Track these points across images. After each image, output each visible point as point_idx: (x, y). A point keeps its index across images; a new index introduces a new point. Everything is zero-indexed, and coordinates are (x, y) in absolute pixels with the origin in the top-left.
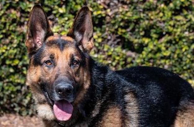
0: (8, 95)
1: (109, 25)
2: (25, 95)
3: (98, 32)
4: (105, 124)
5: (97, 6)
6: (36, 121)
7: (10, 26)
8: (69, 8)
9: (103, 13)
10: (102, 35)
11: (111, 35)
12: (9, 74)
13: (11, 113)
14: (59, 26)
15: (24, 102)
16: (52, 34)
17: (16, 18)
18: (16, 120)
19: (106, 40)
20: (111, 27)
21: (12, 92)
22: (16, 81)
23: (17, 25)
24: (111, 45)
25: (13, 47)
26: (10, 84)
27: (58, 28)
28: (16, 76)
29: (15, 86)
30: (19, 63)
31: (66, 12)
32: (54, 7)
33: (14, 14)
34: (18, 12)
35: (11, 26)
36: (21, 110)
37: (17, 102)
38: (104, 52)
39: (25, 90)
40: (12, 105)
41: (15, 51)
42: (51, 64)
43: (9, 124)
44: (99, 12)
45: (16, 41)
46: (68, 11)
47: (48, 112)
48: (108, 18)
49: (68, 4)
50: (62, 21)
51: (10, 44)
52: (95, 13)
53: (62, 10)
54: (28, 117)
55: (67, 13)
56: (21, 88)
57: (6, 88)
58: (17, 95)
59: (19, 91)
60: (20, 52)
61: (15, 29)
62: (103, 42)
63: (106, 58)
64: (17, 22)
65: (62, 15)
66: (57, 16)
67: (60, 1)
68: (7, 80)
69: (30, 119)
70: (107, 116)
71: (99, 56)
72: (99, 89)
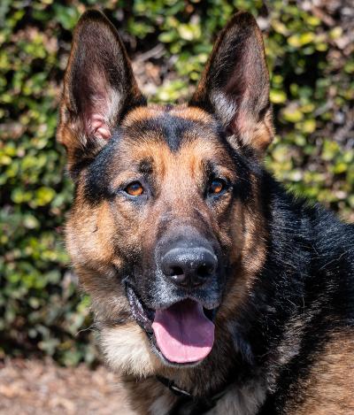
0: (19, 301)
1: (337, 78)
2: (75, 300)
3: (304, 101)
4: (319, 389)
5: (302, 19)
6: (107, 382)
7: (24, 81)
8: (211, 25)
9: (320, 40)
10: (316, 108)
11: (346, 109)
12: (22, 232)
13: (30, 359)
14: (179, 83)
15: (72, 322)
16: (142, 102)
17: (46, 58)
18: (46, 378)
19: (329, 127)
20: (345, 85)
21: (33, 292)
22: (46, 255)
23: (48, 79)
24: (344, 142)
25: (34, 148)
26: (26, 266)
27: (178, 89)
28: (46, 241)
29: (43, 271)
30: (53, 199)
31: (203, 37)
32: (164, 23)
33: (40, 43)
34: (49, 38)
35: (30, 83)
36: (60, 349)
37: (49, 321)
38: (323, 164)
39: (72, 284)
40: (33, 333)
41: (42, 161)
42: (142, 193)
43: (23, 392)
44: (308, 38)
45: (43, 130)
46: (209, 34)
47: (136, 349)
48: (335, 55)
49: (210, 12)
50: (190, 68)
51: (25, 139)
52: (295, 42)
53: (189, 32)
54: (83, 370)
55: (206, 42)
56: (62, 278)
57: (14, 278)
58: (47, 300)
59: (53, 288)
60: (57, 163)
61: (41, 93)
62: (319, 134)
63: (329, 183)
64: (48, 68)
65: (189, 48)
66: (175, 49)
67: (183, 4)
68: (17, 253)
69: (90, 377)
70: (323, 363)
71: (307, 177)
72: (297, 276)
